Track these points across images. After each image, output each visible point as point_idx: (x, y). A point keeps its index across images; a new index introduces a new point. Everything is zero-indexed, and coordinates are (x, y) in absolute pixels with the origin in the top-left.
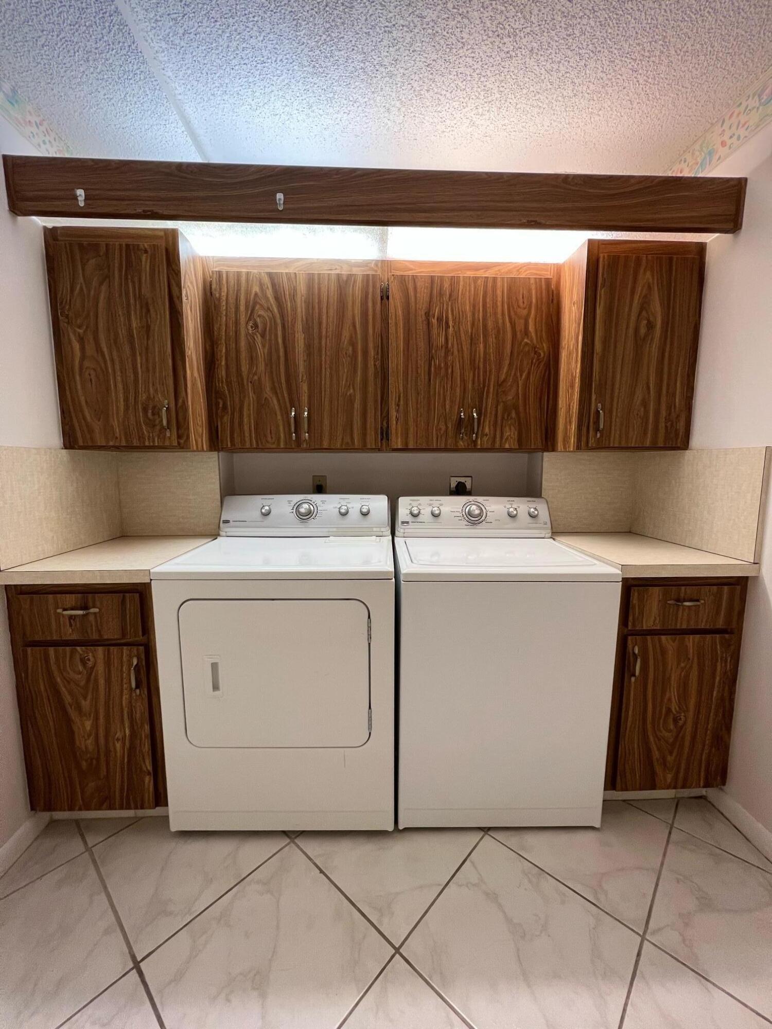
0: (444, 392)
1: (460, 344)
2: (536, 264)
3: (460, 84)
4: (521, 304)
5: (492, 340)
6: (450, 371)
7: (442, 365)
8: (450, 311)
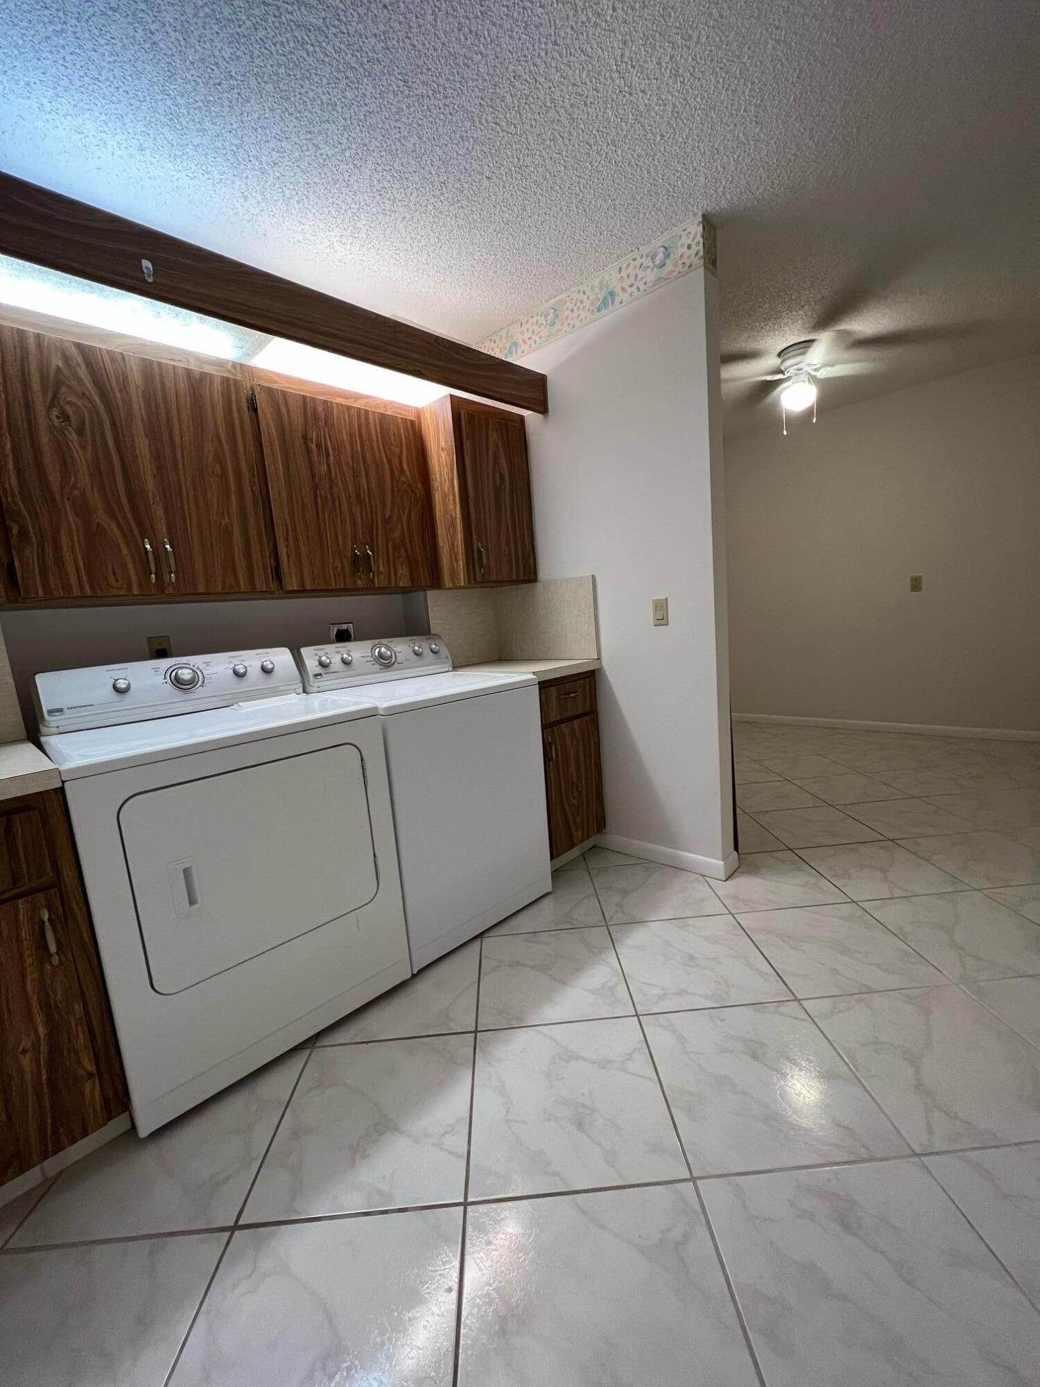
0: (335, 527)
1: (343, 474)
2: (399, 404)
3: (333, 212)
4: (394, 442)
5: (373, 474)
6: (337, 503)
7: (329, 496)
8: (328, 439)
